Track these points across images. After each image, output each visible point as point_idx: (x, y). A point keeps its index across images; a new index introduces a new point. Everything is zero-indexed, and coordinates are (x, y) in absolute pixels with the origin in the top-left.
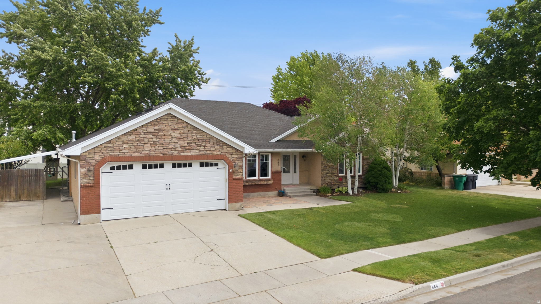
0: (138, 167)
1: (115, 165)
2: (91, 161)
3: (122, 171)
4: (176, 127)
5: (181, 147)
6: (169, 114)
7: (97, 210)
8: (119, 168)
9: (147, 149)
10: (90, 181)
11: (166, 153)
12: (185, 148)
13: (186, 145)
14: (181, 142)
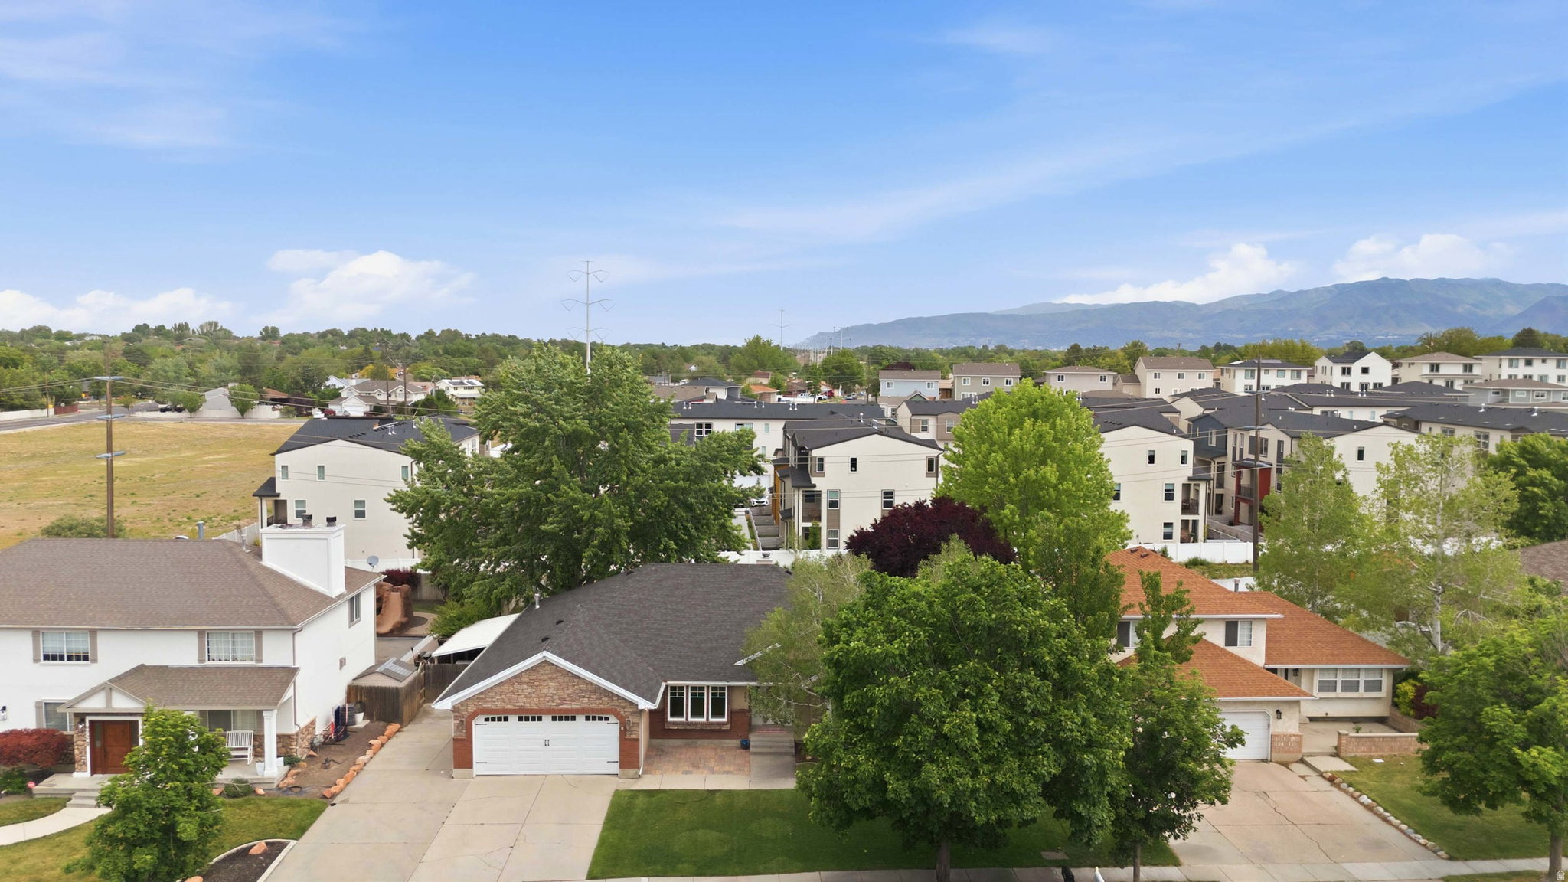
0: (513, 719)
1: (490, 717)
2: (463, 713)
3: (496, 723)
4: (554, 676)
5: (559, 699)
6: (546, 661)
7: (468, 764)
8: (493, 719)
9: (521, 702)
10: (462, 735)
11: (542, 706)
12: (564, 700)
13: (566, 696)
14: (560, 693)
